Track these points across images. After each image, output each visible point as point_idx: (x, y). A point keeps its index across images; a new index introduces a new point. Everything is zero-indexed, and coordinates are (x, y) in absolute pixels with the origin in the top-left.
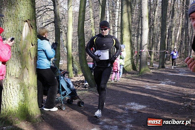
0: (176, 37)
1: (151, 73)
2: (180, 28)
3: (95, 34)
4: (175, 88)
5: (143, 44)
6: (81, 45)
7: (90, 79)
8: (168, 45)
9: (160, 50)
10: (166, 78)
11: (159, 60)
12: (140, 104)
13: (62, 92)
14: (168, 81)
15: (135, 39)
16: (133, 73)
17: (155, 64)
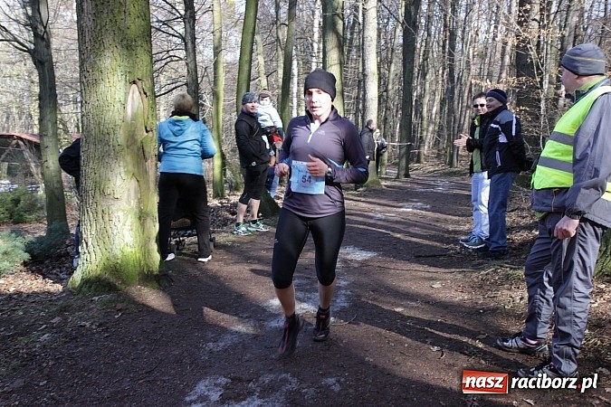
0: (431, 116)
1: (383, 187)
2: (438, 98)
4: (430, 214)
9: (399, 142)
10: (412, 198)
11: (397, 160)
12: (364, 250)
14: (417, 202)
17: (391, 169)
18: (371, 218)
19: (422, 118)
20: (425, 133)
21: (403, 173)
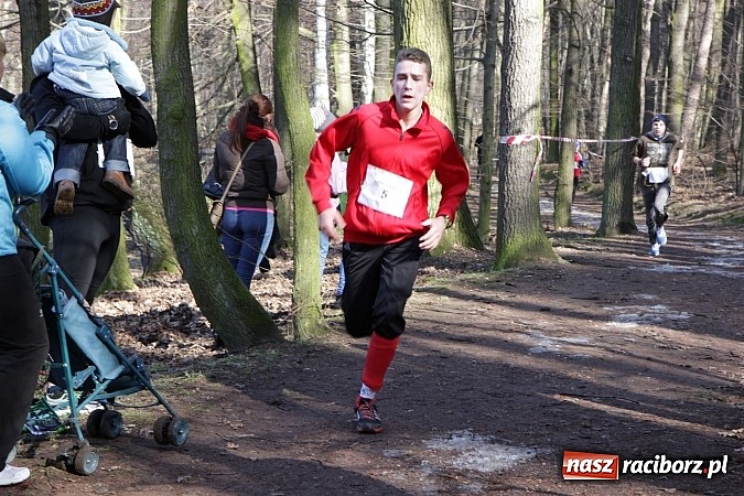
0: (697, 59)
1: (561, 261)
2: (716, 9)
3: (251, 45)
4: (688, 339)
5: (516, 103)
6: (171, 115)
7: (223, 305)
8: (649, 105)
9: (608, 134)
10: (640, 291)
11: (601, 185)
12: (500, 442)
13: (73, 375)
14: (650, 303)
15: (474, 72)
16: (465, 264)
17: (583, 209)
18: (522, 349)
19: (669, 63)
20: (678, 109)
21: (614, 220)
